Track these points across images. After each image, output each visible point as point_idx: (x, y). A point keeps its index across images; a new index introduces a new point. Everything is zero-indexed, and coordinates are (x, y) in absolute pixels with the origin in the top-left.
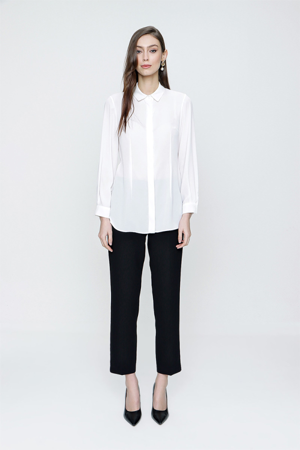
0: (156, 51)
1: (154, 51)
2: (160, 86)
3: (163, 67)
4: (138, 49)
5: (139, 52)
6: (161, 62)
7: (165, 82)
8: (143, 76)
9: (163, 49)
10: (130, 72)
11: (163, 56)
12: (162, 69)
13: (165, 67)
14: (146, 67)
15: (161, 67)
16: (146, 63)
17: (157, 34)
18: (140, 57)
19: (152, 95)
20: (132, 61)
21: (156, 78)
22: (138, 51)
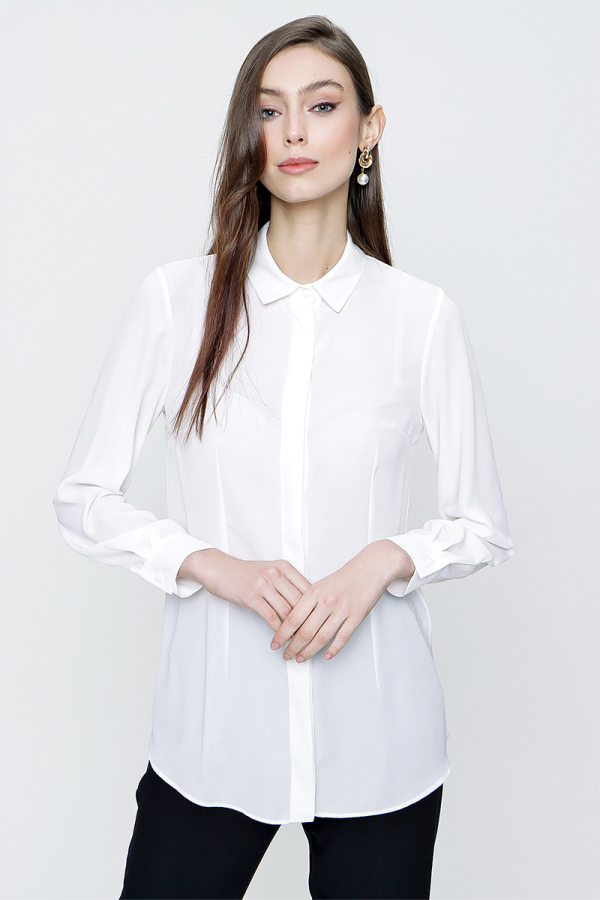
0: (333, 106)
1: (327, 107)
2: (351, 250)
3: (367, 171)
4: (267, 101)
5: (270, 113)
6: (359, 152)
7: (371, 233)
8: (288, 206)
9: (366, 102)
10: (239, 194)
11: (365, 130)
12: (363, 179)
13: (373, 171)
14: (296, 170)
15: (357, 170)
16: (297, 152)
17: (337, 43)
18: (274, 133)
19: (318, 284)
20: (242, 149)
21: (338, 211)
22: (267, 111)
